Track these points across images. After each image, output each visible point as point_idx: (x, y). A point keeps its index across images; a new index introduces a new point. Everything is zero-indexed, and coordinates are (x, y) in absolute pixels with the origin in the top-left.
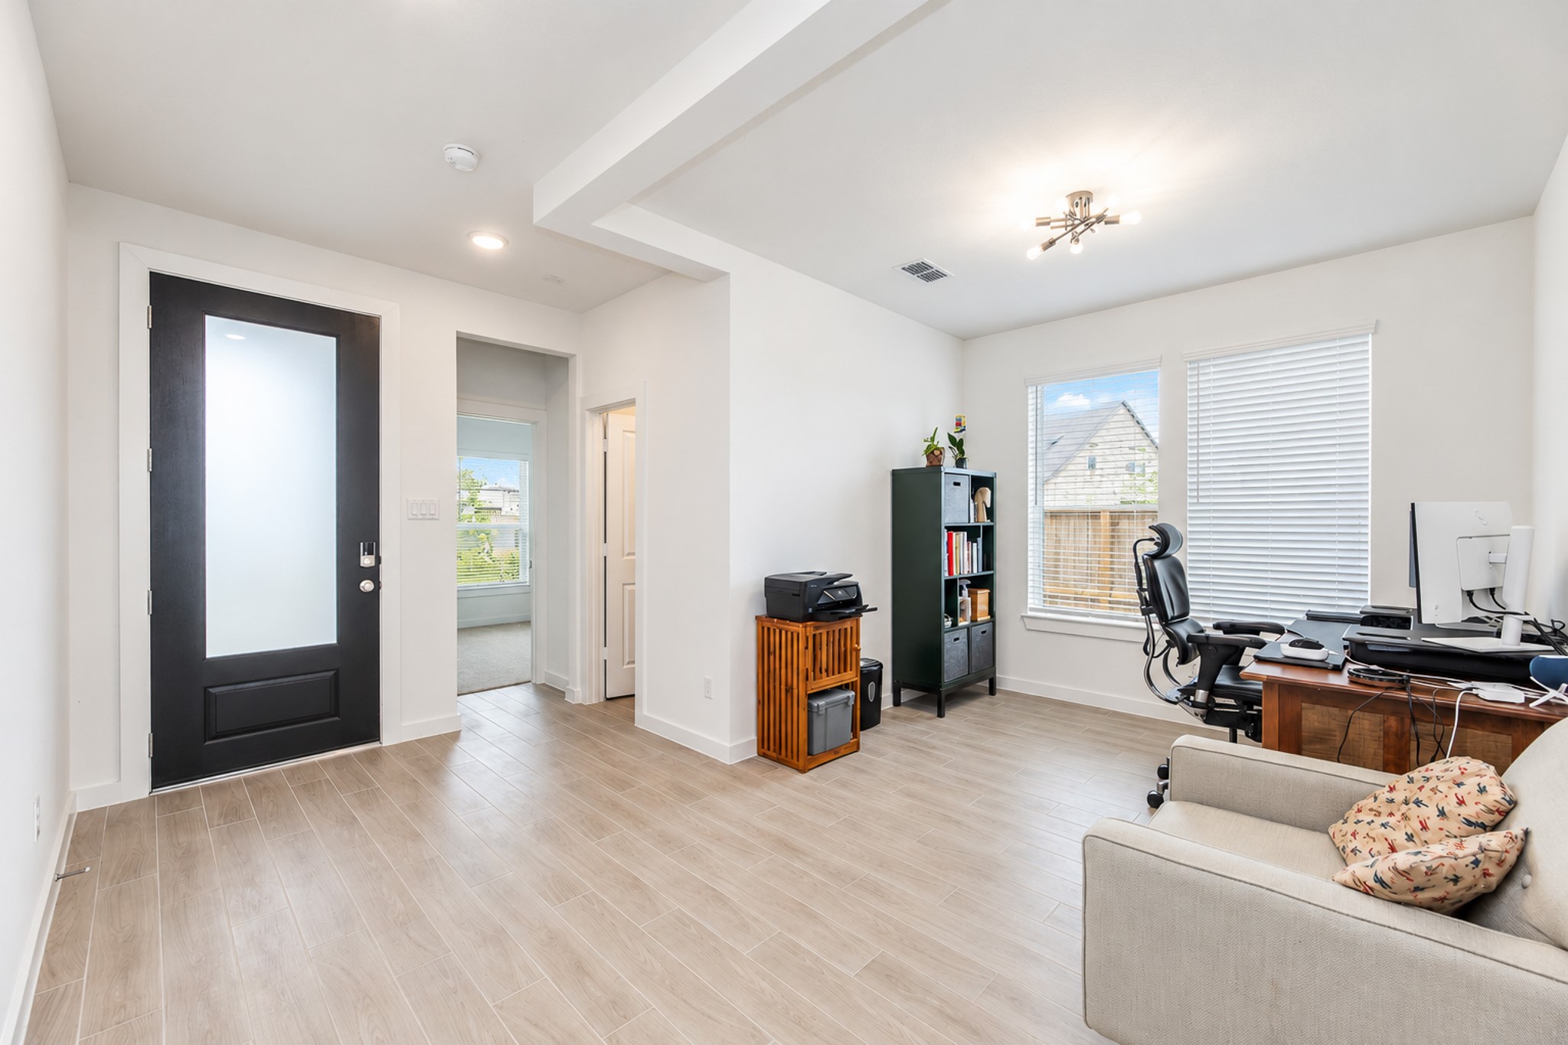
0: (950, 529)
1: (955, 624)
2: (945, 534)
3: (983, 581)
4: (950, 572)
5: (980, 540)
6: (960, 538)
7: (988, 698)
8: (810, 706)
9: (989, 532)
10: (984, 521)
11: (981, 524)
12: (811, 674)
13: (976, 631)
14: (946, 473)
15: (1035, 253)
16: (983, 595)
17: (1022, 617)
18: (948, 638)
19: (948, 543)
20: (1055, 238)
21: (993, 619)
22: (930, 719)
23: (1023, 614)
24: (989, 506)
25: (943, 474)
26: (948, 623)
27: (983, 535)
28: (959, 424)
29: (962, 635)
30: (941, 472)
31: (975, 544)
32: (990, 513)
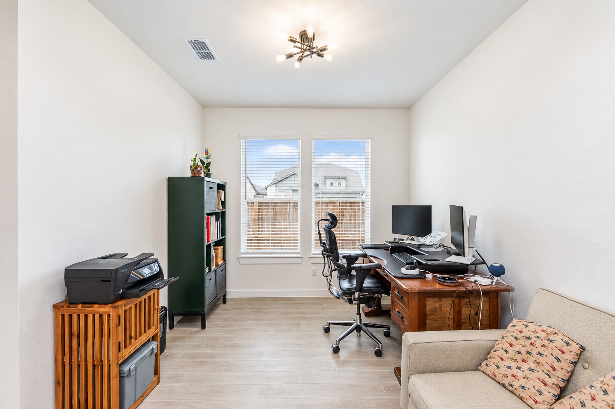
0: (207, 214)
1: (210, 270)
2: (206, 216)
3: (221, 243)
4: (208, 241)
5: (220, 219)
6: (213, 219)
7: (222, 306)
8: (121, 372)
9: (224, 213)
10: (221, 209)
11: (220, 211)
12: (122, 345)
13: (219, 271)
14: (206, 181)
15: (281, 58)
16: (220, 248)
17: (238, 258)
18: (207, 278)
19: (207, 223)
20: (294, 53)
21: (225, 262)
22: (197, 332)
23: (238, 257)
24: (223, 200)
25: (205, 181)
26: (207, 270)
27: (221, 216)
28: (206, 153)
29: (213, 274)
30: (204, 180)
31: (219, 222)
32: (224, 204)
